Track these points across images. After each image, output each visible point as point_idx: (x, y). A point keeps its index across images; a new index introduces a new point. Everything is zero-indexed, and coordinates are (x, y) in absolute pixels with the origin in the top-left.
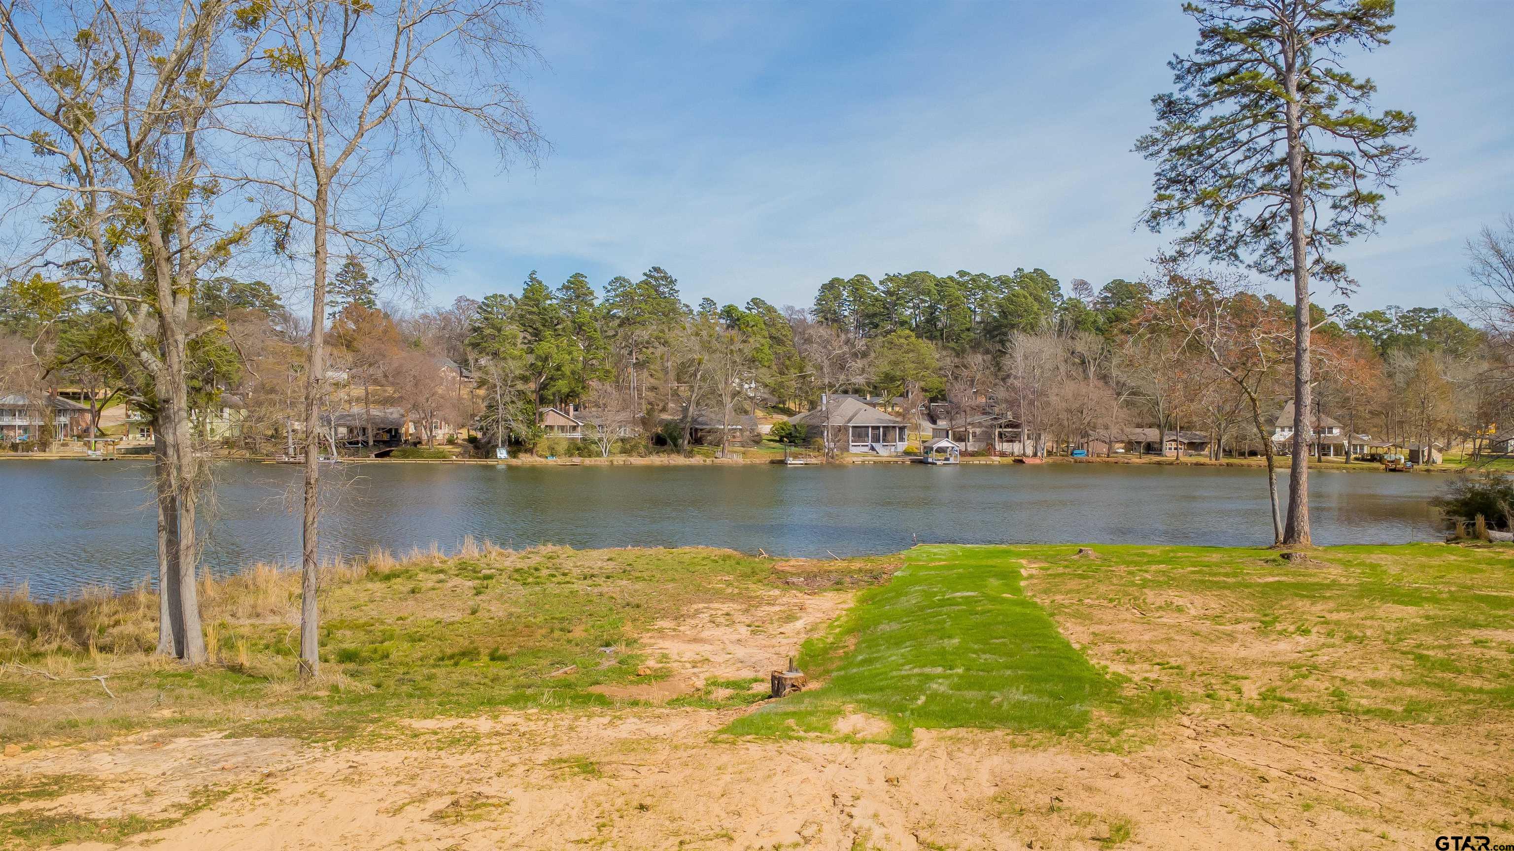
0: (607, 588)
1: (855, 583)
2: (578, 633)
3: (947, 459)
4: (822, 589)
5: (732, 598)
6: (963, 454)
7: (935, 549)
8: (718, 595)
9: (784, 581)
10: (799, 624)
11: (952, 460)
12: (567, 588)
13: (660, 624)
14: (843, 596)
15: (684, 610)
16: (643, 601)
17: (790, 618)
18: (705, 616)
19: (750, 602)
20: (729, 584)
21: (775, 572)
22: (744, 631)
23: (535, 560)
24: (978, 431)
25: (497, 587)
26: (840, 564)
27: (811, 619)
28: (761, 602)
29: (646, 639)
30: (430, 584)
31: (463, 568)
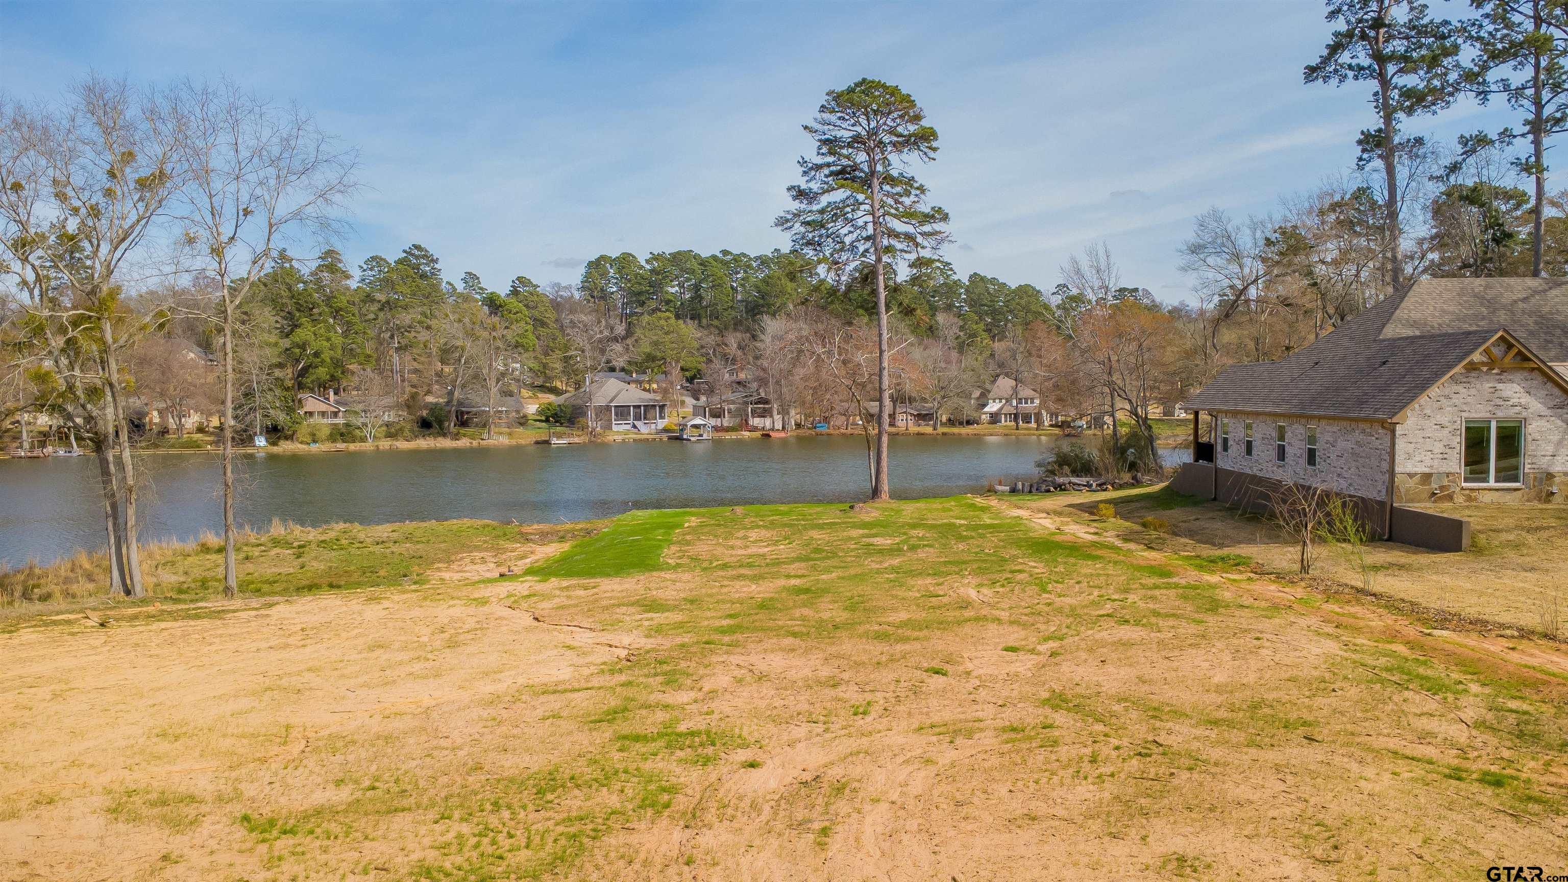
0: (396, 549)
1: (574, 536)
2: (382, 573)
3: (701, 435)
4: (550, 542)
5: (486, 550)
6: (716, 429)
7: (640, 513)
8: (477, 548)
9: (526, 538)
10: (528, 560)
11: (705, 436)
12: (366, 551)
13: (436, 566)
14: (563, 545)
15: (453, 558)
16: (424, 554)
17: (522, 558)
18: (467, 560)
19: (498, 551)
20: (485, 542)
21: (521, 533)
22: (492, 565)
23: (332, 535)
24: (732, 406)
25: (312, 552)
26: (569, 526)
27: (537, 558)
28: (505, 550)
29: (428, 572)
30: (257, 554)
31: (276, 542)
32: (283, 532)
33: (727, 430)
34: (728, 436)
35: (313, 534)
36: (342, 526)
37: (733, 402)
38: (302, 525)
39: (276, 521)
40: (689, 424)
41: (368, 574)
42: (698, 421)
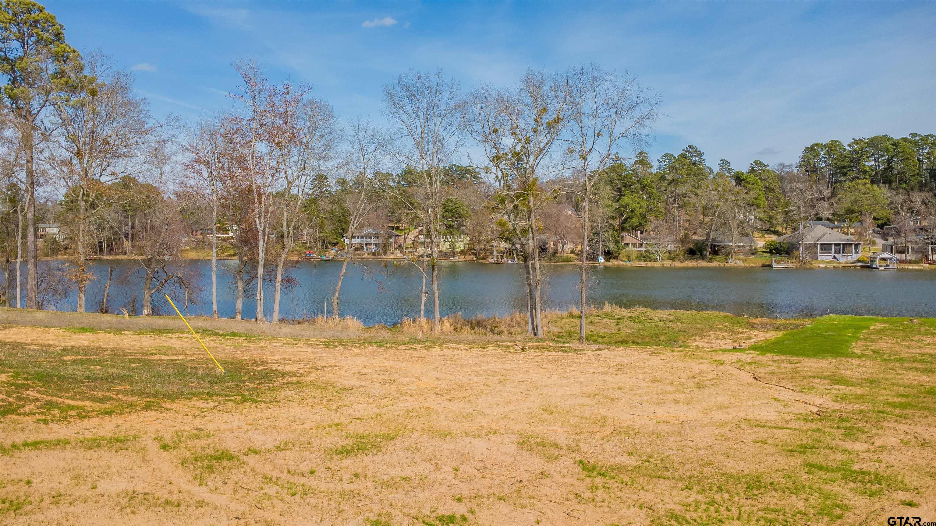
0: (670, 325)
1: (785, 328)
2: (662, 338)
3: (887, 266)
4: (768, 330)
5: (726, 331)
6: (900, 261)
7: (835, 316)
8: (721, 330)
9: (752, 326)
10: (753, 341)
11: (891, 266)
12: (653, 325)
13: (694, 337)
14: (777, 333)
15: (704, 334)
16: (687, 330)
17: (749, 338)
18: (713, 336)
19: (733, 333)
20: (725, 326)
21: (749, 323)
22: (729, 341)
23: (635, 314)
24: (915, 246)
25: (624, 323)
26: (782, 321)
27: (759, 339)
28: (738, 333)
29: (689, 341)
30: (596, 321)
31: (606, 315)
32: (610, 310)
33: (910, 262)
34: (910, 267)
35: (625, 313)
36: (641, 309)
37: (916, 243)
38: (620, 307)
39: (607, 304)
40: (879, 257)
41: (654, 338)
42: (886, 255)
